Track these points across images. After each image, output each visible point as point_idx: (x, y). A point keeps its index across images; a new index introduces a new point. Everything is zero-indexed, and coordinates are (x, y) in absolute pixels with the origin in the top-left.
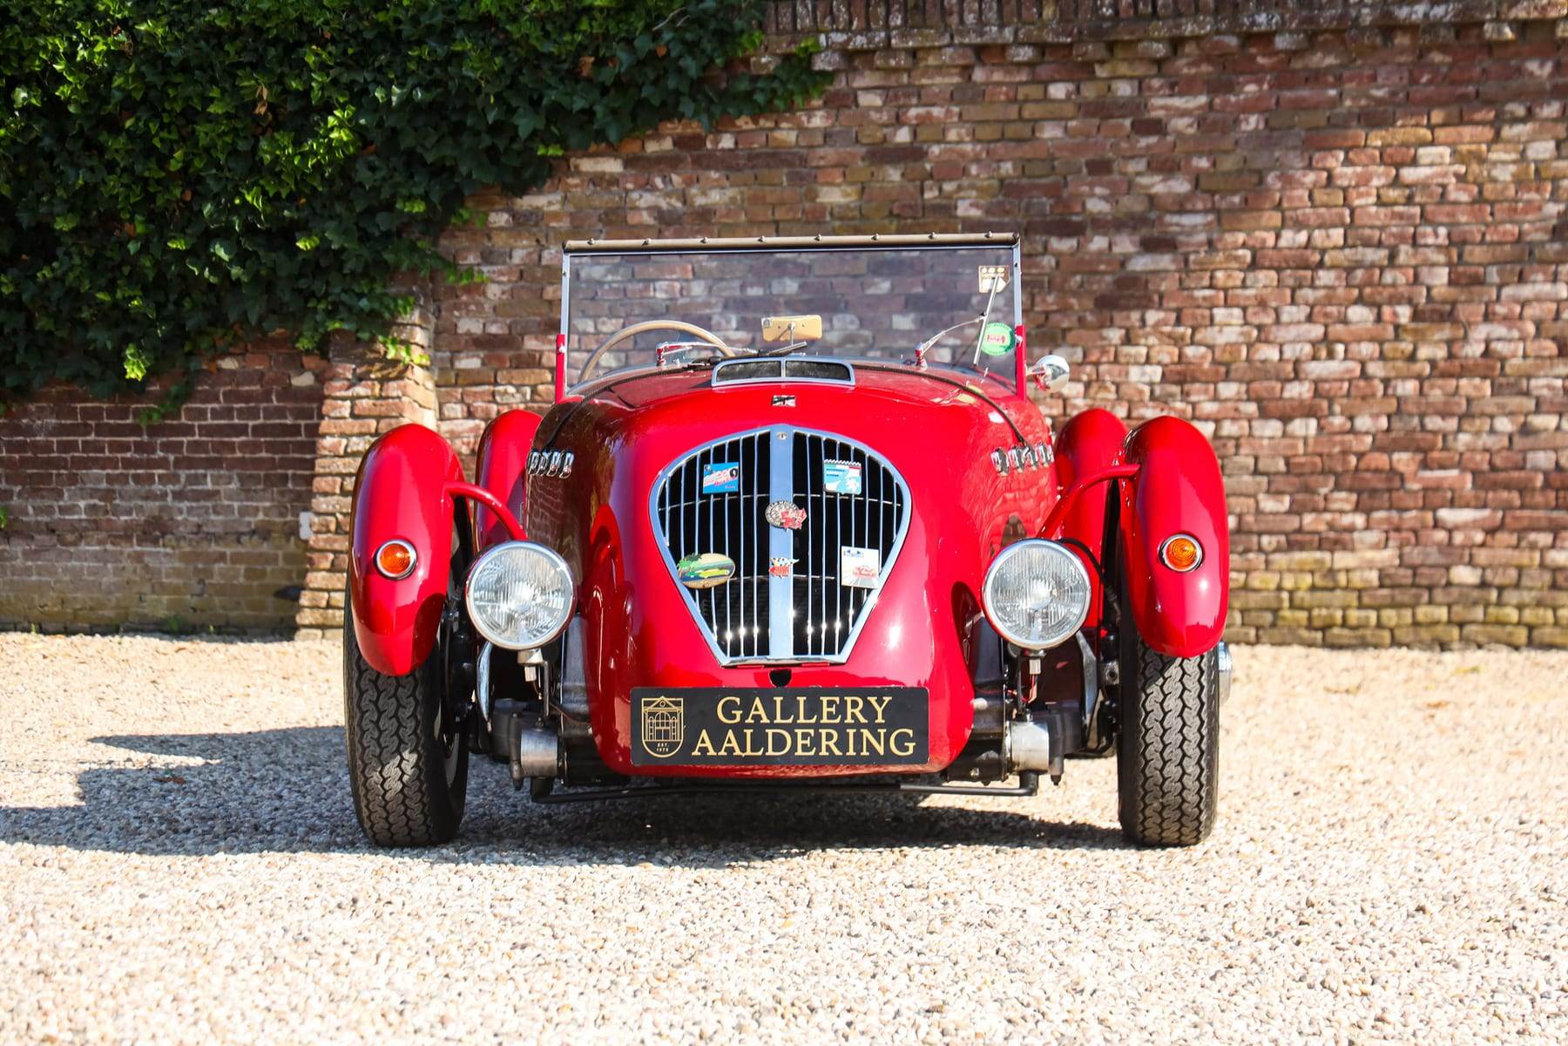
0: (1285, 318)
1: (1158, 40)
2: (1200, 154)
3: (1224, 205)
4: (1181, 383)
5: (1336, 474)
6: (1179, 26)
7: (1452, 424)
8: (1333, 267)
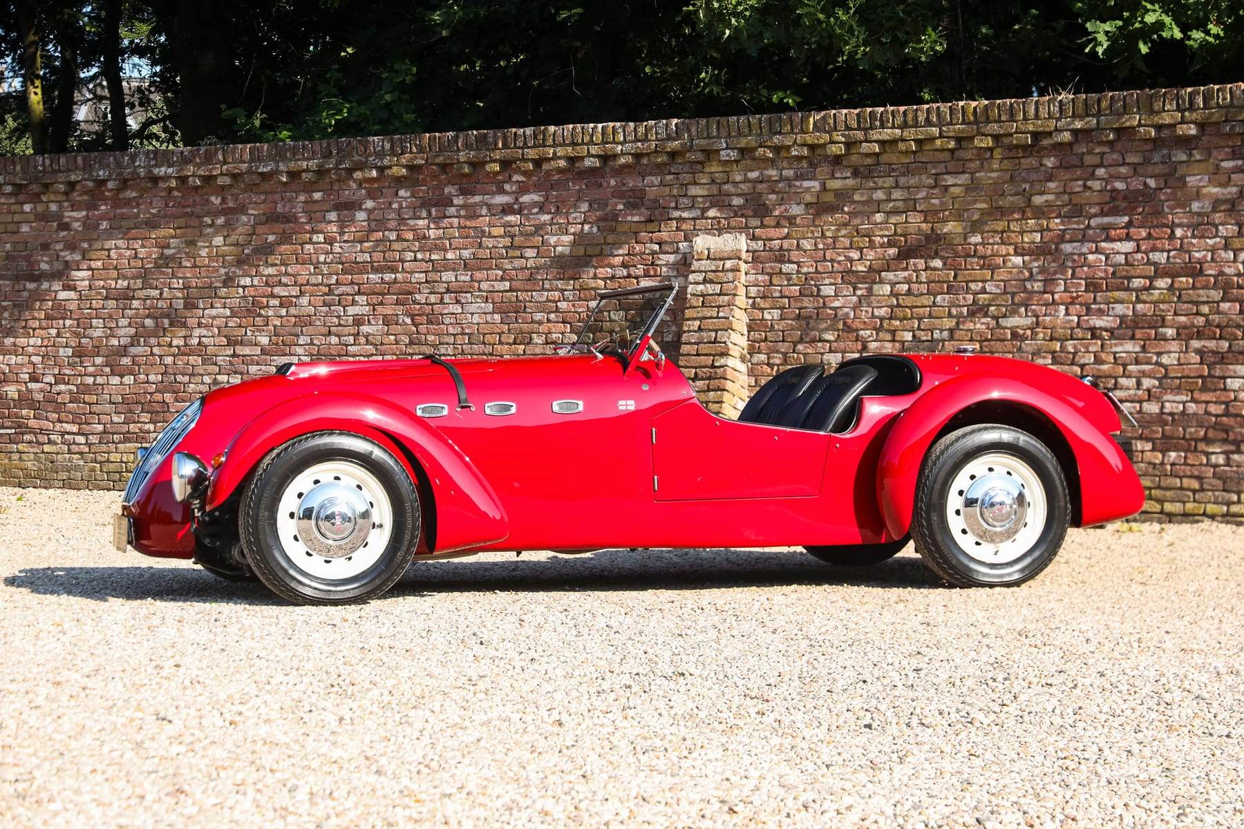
0: (120, 324)
1: (62, 183)
2: (84, 241)
3: (93, 266)
4: (80, 357)
5: (141, 403)
6: (69, 176)
7: (187, 378)
8: (138, 299)
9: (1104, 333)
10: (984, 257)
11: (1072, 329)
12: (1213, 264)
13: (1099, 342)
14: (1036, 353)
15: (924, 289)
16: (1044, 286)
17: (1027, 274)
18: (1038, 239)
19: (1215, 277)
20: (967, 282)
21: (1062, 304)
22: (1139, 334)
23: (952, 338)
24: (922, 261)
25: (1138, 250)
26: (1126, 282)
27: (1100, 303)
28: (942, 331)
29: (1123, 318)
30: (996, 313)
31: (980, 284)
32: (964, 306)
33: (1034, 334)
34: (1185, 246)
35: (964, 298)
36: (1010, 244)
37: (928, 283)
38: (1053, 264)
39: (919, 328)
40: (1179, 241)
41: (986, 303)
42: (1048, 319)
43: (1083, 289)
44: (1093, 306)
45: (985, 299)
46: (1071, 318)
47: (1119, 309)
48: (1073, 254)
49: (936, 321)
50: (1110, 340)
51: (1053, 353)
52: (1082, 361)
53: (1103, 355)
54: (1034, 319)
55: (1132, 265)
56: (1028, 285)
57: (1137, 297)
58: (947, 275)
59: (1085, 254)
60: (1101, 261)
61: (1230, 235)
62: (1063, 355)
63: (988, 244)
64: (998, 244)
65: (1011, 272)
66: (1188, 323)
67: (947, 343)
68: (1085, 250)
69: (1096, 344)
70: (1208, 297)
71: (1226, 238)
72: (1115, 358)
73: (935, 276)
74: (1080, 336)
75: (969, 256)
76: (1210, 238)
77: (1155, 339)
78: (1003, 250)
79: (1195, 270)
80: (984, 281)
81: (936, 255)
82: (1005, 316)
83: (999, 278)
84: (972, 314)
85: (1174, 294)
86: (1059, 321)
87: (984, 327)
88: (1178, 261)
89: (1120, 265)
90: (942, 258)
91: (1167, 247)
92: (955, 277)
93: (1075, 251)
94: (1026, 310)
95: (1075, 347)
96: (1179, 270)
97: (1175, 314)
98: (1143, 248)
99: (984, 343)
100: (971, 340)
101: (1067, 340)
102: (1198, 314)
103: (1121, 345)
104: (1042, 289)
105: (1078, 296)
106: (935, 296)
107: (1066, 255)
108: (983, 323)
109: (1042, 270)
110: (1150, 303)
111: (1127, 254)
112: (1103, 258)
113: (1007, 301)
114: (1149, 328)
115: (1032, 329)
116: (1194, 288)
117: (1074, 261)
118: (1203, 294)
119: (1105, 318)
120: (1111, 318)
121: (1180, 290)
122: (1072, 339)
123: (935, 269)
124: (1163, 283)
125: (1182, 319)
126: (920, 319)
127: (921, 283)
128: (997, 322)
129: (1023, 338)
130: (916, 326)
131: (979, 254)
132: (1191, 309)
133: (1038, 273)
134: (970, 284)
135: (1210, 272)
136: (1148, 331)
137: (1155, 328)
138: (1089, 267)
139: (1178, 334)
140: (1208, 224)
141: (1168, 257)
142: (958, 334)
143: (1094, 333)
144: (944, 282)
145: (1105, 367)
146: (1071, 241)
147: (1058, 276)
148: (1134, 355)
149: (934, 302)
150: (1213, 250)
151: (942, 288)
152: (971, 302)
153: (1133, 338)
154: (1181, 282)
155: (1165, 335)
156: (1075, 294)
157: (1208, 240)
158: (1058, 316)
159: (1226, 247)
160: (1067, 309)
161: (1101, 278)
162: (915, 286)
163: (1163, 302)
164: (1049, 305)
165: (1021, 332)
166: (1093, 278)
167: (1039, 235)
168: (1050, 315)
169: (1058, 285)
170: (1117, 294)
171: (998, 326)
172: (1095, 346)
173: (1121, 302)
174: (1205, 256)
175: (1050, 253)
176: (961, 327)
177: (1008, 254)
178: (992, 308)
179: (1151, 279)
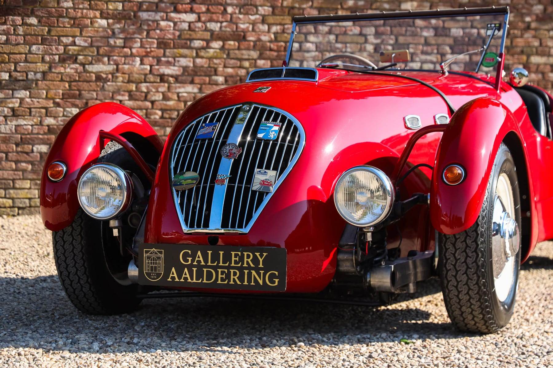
9: (171, 79)
10: (74, 19)
11: (146, 75)
12: (254, 33)
13: (166, 85)
14: (118, 91)
15: (21, 40)
16: (124, 43)
17: (110, 33)
18: (120, 8)
19: (254, 42)
20: (59, 37)
21: (137, 56)
22: (197, 79)
23: (44, 78)
24: (20, 18)
25: (199, 20)
26: (188, 43)
27: (168, 57)
28: (35, 73)
29: (185, 68)
30: (83, 61)
31: (71, 39)
32: (56, 54)
33: (115, 78)
34: (234, 20)
35: (57, 49)
36: (97, 10)
37: (24, 36)
38: (132, 27)
39: (15, 70)
40: (229, 16)
41: (76, 53)
42: (126, 67)
43: (155, 46)
44: (163, 59)
45: (75, 50)
46: (145, 67)
47: (184, 62)
48: (148, 20)
49: (32, 65)
50: (174, 83)
51: (130, 92)
52: (153, 98)
53: (170, 94)
54: (115, 67)
55: (194, 31)
56: (112, 41)
57: (197, 53)
58: (42, 30)
59: (157, 21)
60: (170, 26)
61: (267, 13)
62: (138, 93)
63: (79, 8)
64: (87, 9)
65: (97, 31)
66: (234, 74)
67: (40, 82)
68: (158, 17)
69: (164, 86)
70: (249, 55)
71: (264, 16)
72: (178, 97)
73: (31, 30)
74: (152, 80)
75: (61, 16)
76: (252, 15)
77: (209, 84)
78: (91, 14)
79: (241, 37)
80: (74, 37)
81: (33, 14)
82: (91, 63)
83: (87, 35)
84: (63, 61)
85: (224, 53)
86: (135, 69)
87: (73, 71)
88: (228, 29)
89: (185, 30)
90: (37, 17)
91: (221, 19)
92: (49, 31)
93: (150, 18)
94: (109, 60)
95: (147, 88)
96: (229, 36)
97: (225, 67)
98: (203, 19)
99: (73, 84)
100: (62, 80)
101: (141, 82)
102: (241, 67)
103: (183, 87)
104: (123, 45)
105: (151, 51)
106: (31, 45)
107: (142, 21)
108: (71, 68)
109: (123, 31)
110: (206, 58)
111: (190, 23)
112: (172, 24)
113: (93, 52)
114: (206, 76)
115: (112, 74)
116: (239, 49)
117: (149, 25)
118: (245, 54)
119: (172, 67)
120: (176, 68)
121: (229, 50)
122: (145, 82)
123: (31, 25)
124: (217, 44)
125: (230, 70)
126: (16, 64)
127: (19, 35)
128: (84, 67)
129: (106, 80)
130: (13, 68)
131: (71, 16)
132: (237, 64)
133: (119, 33)
134: (62, 38)
135: (251, 38)
136: (204, 78)
137: (210, 76)
138: (161, 30)
139: (226, 81)
140: (251, 5)
141: (221, 27)
142: (50, 76)
143: (163, 78)
144: (38, 35)
145: (171, 103)
146: (147, 11)
147: (136, 36)
148: (193, 95)
149: (29, 50)
150: (254, 24)
151: (37, 40)
152: (62, 51)
153: (192, 82)
154: (230, 45)
155: (216, 81)
156: (149, 50)
157: (250, 17)
158: (135, 66)
159: (263, 22)
160: (142, 61)
161: (170, 39)
162: (13, 38)
163: (216, 58)
164: (128, 56)
165: (104, 76)
166: (164, 38)
167: (121, 4)
168: (128, 64)
169: (136, 42)
170: (182, 51)
171: (85, 71)
172: (163, 88)
173: (185, 56)
174: (248, 28)
175: (130, 19)
176: (53, 70)
177: (96, 17)
178: (80, 57)
179: (208, 42)
